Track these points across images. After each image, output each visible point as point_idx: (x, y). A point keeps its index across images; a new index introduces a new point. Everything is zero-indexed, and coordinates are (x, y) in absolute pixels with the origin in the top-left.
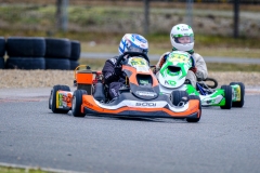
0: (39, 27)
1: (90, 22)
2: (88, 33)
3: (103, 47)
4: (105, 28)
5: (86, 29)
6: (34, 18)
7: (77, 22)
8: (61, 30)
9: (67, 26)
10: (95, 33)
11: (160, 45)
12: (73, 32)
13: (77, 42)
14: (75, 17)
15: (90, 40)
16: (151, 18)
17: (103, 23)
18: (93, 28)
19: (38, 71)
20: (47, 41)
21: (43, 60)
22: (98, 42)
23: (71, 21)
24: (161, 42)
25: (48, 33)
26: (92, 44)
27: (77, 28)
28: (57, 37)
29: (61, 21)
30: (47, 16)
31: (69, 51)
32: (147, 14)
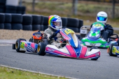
0: (64, 13)
1: (88, 12)
5: (85, 15)
6: (62, 9)
7: (81, 11)
8: (74, 15)
9: (77, 13)
12: (79, 16)
14: (81, 9)
16: (116, 11)
17: (93, 12)
18: (89, 14)
20: (68, 19)
23: (78, 10)
25: (68, 16)
26: (88, 21)
28: (72, 18)
29: (74, 10)
30: (68, 8)
31: (78, 24)
32: (114, 9)
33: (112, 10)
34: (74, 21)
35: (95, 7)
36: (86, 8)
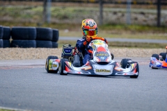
0: (32, 20)
1: (65, 17)
2: (64, 24)
3: (73, 33)
4: (75, 21)
5: (62, 22)
6: (29, 15)
7: (56, 17)
8: (46, 22)
9: (50, 20)
10: (68, 24)
11: (110, 32)
12: (54, 24)
14: (55, 14)
15: (65, 28)
16: (104, 14)
17: (73, 18)
19: (32, 48)
20: (37, 29)
21: (34, 42)
22: (70, 30)
23: (53, 16)
24: (110, 29)
25: (38, 24)
26: (66, 31)
27: (57, 21)
28: (44, 27)
29: (46, 16)
30: (37, 13)
31: (51, 35)
32: (101, 12)
33: (98, 14)
34: (46, 32)
35: (75, 11)
36: (63, 12)
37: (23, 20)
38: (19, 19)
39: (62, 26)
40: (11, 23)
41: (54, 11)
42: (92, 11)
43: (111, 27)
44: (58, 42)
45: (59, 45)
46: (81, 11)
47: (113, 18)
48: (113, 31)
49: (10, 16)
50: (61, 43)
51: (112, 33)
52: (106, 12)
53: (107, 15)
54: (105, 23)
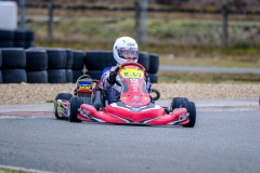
1: (169, 35)
2: (167, 46)
3: (181, 59)
4: (184, 42)
5: (164, 42)
6: (112, 31)
7: (155, 35)
9: (146, 39)
10: (173, 46)
11: (238, 58)
12: (152, 45)
13: (155, 55)
14: (154, 30)
15: (169, 53)
16: (230, 30)
17: (181, 36)
18: (171, 41)
22: (176, 55)
23: (149, 34)
26: (171, 57)
27: (156, 41)
29: (140, 35)
30: (125, 29)
31: (147, 64)
32: (226, 27)
33: (221, 30)
35: (184, 25)
36: (165, 27)
37: (104, 40)
38: (97, 38)
39: (164, 50)
40: (85, 44)
41: (151, 26)
42: (210, 26)
43: (241, 51)
44: (158, 74)
45: (159, 79)
46: (193, 26)
47: (243, 36)
48: (244, 57)
49: (84, 33)
50: (162, 76)
51: (243, 61)
52: (233, 27)
53: (235, 32)
54: (231, 45)
